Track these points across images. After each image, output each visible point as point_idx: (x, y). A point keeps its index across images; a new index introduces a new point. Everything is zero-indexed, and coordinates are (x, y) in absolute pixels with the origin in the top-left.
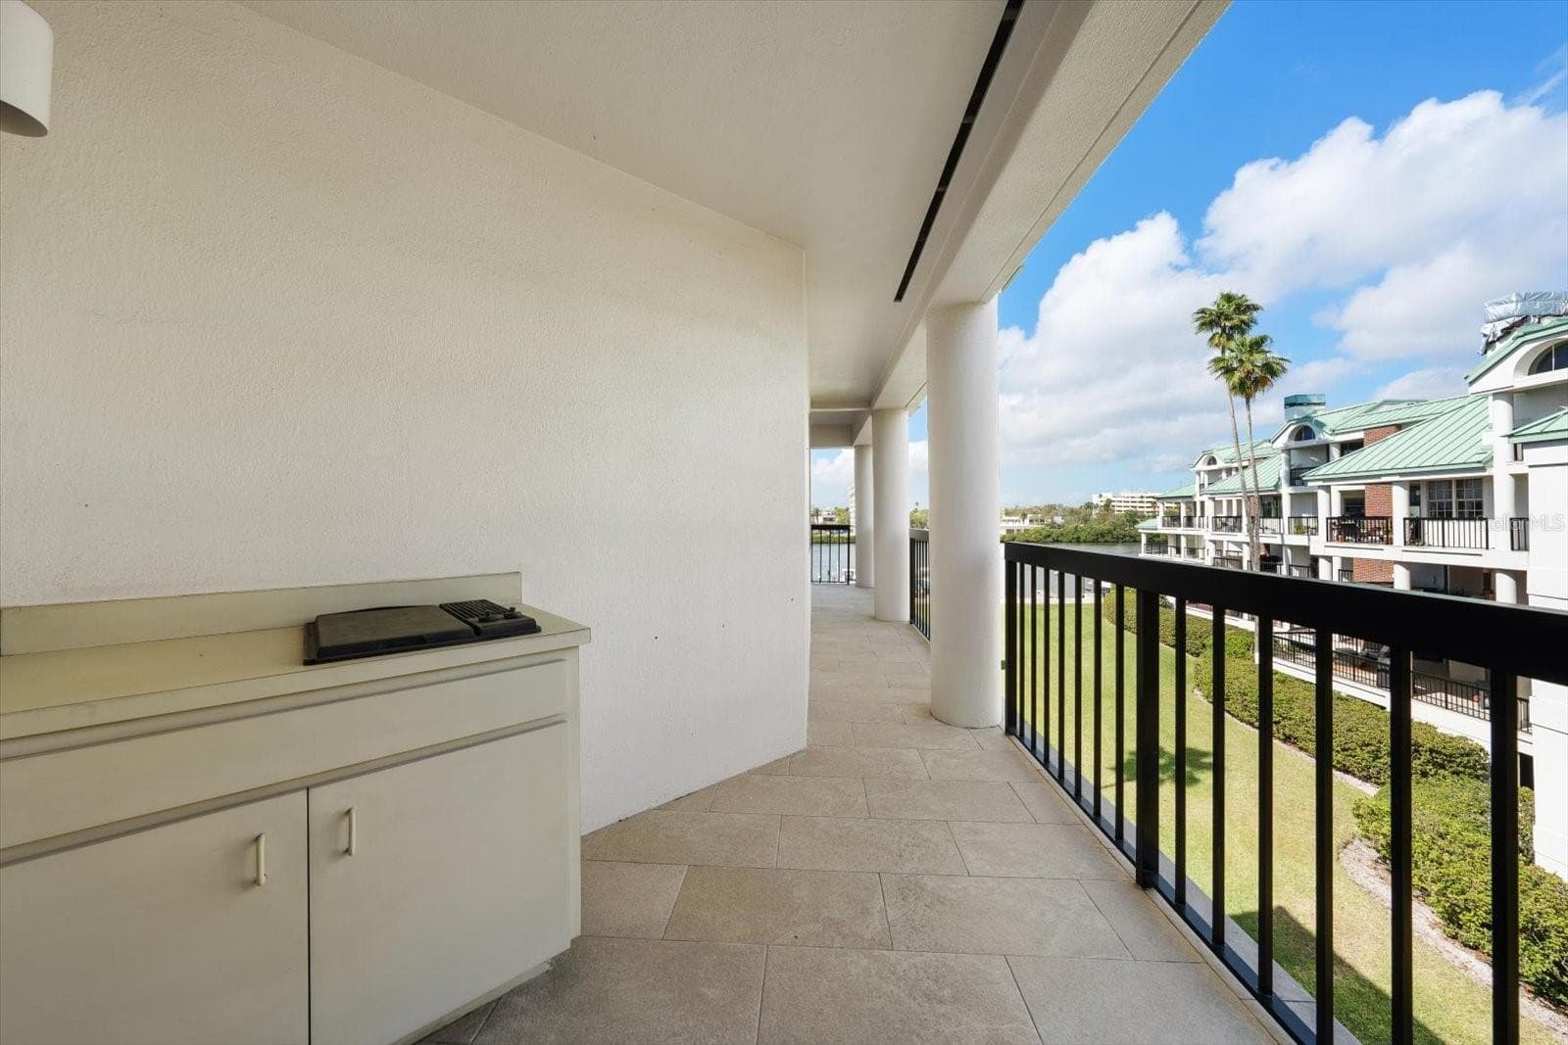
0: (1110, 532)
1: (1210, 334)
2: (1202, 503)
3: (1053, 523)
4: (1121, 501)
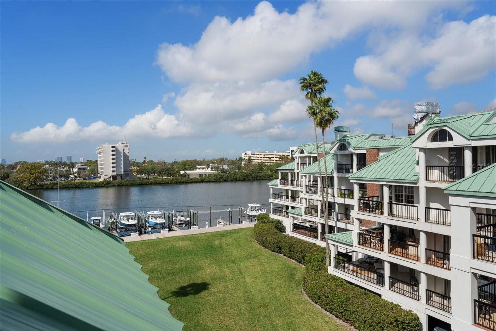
0: (251, 175)
1: (306, 93)
2: (298, 173)
3: (223, 169)
4: (255, 157)
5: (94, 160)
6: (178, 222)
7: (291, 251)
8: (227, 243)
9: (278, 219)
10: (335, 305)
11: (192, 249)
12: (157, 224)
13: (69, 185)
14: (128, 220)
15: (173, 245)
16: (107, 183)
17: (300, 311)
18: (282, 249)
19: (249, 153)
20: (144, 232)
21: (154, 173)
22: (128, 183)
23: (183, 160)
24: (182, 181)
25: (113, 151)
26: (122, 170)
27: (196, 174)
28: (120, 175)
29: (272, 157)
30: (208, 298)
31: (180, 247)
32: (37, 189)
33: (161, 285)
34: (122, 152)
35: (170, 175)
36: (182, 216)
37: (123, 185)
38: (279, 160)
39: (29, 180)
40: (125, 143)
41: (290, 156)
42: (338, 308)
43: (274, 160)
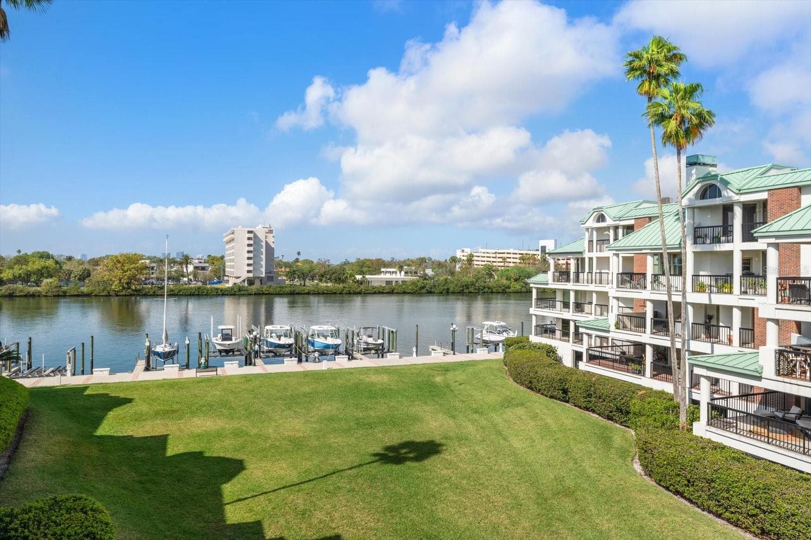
2: (591, 259)
3: (426, 275)
4: (479, 257)
5: (219, 255)
6: (363, 346)
7: (590, 396)
8: (458, 379)
9: (549, 344)
10: (735, 499)
11: (395, 388)
12: (328, 346)
13: (180, 291)
14: (279, 337)
15: (360, 380)
16: (240, 290)
17: (653, 507)
18: (569, 394)
19: (468, 251)
20: (305, 360)
21: (313, 279)
22: (271, 290)
23: (359, 259)
24: (358, 290)
25: (249, 239)
26: (263, 270)
27: (381, 280)
28: (260, 277)
29: (508, 258)
30: (445, 472)
31: (373, 383)
32: (131, 295)
33: (350, 443)
34: (264, 241)
35: (339, 280)
36: (370, 336)
37: (263, 294)
38: (520, 261)
39: (120, 280)
40: (268, 226)
41: (539, 255)
42: (744, 504)
43: (510, 262)
